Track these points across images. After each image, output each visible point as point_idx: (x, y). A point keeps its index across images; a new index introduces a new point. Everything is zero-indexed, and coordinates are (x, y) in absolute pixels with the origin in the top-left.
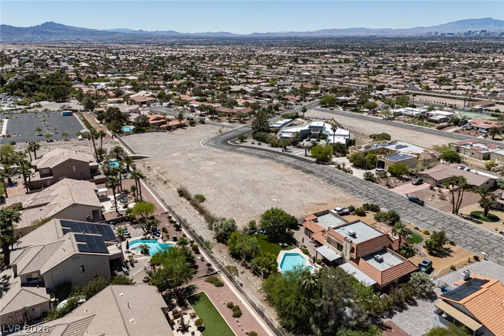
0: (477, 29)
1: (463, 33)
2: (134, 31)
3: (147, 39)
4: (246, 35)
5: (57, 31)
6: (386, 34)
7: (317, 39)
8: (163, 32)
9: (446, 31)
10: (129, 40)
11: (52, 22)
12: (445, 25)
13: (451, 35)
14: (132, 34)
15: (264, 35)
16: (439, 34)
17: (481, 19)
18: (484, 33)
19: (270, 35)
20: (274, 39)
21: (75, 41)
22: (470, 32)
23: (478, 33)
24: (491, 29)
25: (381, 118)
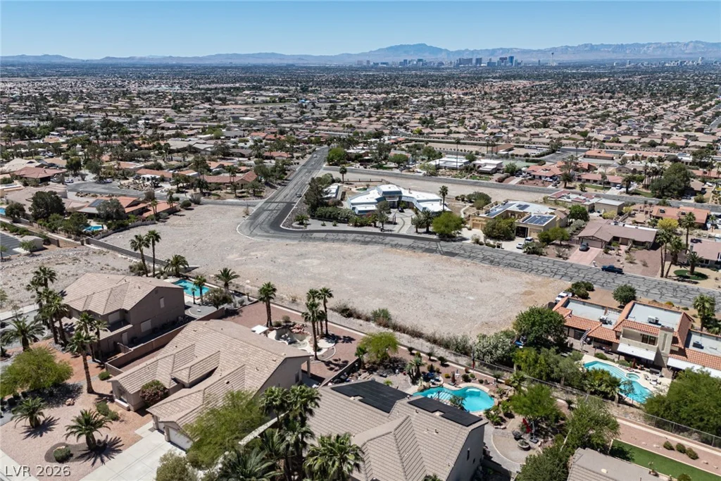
0: (413, 58)
1: (399, 62)
4: (92, 60)
6: (306, 62)
7: (214, 68)
9: (379, 60)
12: (375, 51)
13: (385, 65)
15: (125, 61)
16: (372, 63)
17: (414, 45)
18: (421, 63)
19: (134, 61)
20: (146, 68)
22: (405, 61)
23: (415, 63)
24: (428, 57)
25: (421, 174)
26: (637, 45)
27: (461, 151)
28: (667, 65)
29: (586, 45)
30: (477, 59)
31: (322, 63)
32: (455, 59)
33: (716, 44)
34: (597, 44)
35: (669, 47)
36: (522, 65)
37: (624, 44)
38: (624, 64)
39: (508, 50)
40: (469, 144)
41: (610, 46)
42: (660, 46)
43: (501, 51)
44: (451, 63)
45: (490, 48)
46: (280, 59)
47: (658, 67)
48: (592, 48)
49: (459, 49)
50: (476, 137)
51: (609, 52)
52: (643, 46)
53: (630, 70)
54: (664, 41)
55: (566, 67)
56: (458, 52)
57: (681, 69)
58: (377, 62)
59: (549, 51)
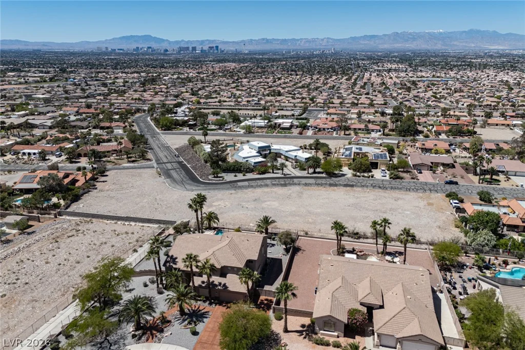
0: (144, 46)
1: (132, 49)
6: (50, 48)
9: (116, 47)
13: (122, 51)
16: (110, 49)
18: (151, 49)
22: (138, 48)
23: (146, 49)
24: (155, 46)
25: (242, 133)
26: (294, 40)
27: (246, 114)
28: (315, 53)
29: (263, 39)
30: (193, 48)
31: (66, 49)
32: (176, 47)
33: (338, 40)
34: (270, 38)
35: (313, 41)
36: (225, 52)
37: (287, 38)
38: (290, 53)
39: (213, 41)
40: (244, 109)
41: (278, 40)
42: (308, 41)
43: (208, 42)
44: (174, 50)
45: (200, 39)
46: (25, 45)
47: (310, 54)
48: (268, 41)
49: (177, 40)
50: (241, 104)
51: (278, 44)
52: (298, 40)
53: (294, 56)
54: (310, 38)
55: (255, 54)
56: (177, 42)
57: (323, 56)
58: (115, 48)
59: (240, 42)
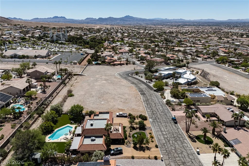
2: (163, 19)
3: (168, 23)
5: (130, 19)
8: (177, 19)
10: (159, 24)
11: (129, 15)
14: (161, 21)
19: (239, 21)
21: (136, 24)
